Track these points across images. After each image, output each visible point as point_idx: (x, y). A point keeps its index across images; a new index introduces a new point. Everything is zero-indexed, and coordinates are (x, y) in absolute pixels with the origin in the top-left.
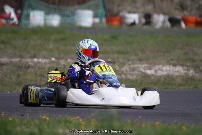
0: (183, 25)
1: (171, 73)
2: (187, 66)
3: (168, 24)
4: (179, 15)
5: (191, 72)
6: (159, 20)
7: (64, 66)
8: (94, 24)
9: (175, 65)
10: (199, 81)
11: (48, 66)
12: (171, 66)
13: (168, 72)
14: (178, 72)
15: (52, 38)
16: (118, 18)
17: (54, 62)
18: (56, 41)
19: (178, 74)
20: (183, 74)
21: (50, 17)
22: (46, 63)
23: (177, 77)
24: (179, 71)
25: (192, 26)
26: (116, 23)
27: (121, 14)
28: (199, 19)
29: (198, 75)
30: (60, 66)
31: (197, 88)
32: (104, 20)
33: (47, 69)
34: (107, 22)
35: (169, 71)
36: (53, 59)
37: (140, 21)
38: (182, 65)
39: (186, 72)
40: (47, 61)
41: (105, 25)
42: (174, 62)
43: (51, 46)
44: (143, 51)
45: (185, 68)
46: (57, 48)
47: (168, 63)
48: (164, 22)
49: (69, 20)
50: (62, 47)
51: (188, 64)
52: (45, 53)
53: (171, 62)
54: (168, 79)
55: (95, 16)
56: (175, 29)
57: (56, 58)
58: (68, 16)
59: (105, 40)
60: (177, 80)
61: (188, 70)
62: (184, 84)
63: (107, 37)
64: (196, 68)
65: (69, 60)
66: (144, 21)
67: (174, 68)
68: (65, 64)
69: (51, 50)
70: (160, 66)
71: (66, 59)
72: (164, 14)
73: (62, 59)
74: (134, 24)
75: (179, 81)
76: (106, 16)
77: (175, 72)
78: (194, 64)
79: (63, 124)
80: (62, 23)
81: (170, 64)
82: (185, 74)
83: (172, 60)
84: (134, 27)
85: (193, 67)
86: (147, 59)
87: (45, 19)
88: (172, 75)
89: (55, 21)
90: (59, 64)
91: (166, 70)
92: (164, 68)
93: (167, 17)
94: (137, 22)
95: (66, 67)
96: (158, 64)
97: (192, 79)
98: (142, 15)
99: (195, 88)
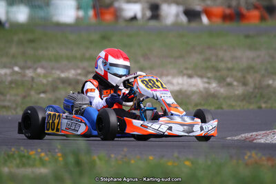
0: (205, 19)
1: (185, 88)
2: (209, 78)
3: (184, 19)
4: (198, 5)
5: (214, 86)
6: (171, 12)
7: (33, 79)
8: (78, 19)
9: (190, 76)
10: (225, 98)
11: (9, 79)
12: (185, 78)
13: (181, 86)
14: (194, 85)
15: (16, 38)
16: (112, 10)
17: (17, 73)
18: (21, 43)
19: (194, 89)
20: (202, 89)
21: (14, 9)
22: (6, 74)
23: (194, 93)
24: (196, 84)
25: (218, 22)
26: (108, 17)
27: (116, 5)
28: (228, 11)
29: (222, 90)
30: (26, 79)
31: (222, 108)
32: (91, 13)
33: (7, 83)
34: (96, 15)
35: (183, 84)
36: (16, 69)
37: (144, 15)
38: (201, 77)
39: (207, 85)
40: (8, 71)
41: (93, 21)
42: (190, 72)
43: (14, 50)
44: (146, 57)
45: (205, 80)
46: (24, 54)
47: (181, 73)
48: (177, 15)
49: (41, 13)
50: (30, 52)
51: (209, 75)
52: (5, 60)
53: (185, 72)
54: (180, 96)
55: (79, 8)
56: (194, 25)
57: (20, 68)
58: (40, 7)
59: (92, 42)
60: (193, 97)
61: (209, 83)
62: (203, 102)
63: (95, 37)
64: (221, 80)
65: (39, 70)
66: (148, 14)
67: (189, 80)
68: (34, 76)
69: (14, 56)
70: (169, 78)
71: (35, 69)
72: (178, 3)
73: (29, 68)
74: (134, 18)
75: (195, 98)
76: (94, 7)
77: (190, 85)
78: (218, 74)
79: (18, 161)
80: (31, 18)
81: (184, 75)
82: (205, 88)
83: (186, 69)
84: (134, 23)
85: (215, 78)
86: (152, 68)
87: (7, 13)
88: (186, 91)
89: (21, 14)
90: (24, 76)
91: (178, 84)
92: (175, 81)
93: (181, 9)
94: (139, 15)
95: (35, 80)
96: (167, 75)
97: (214, 96)
98: (146, 5)
99: (218, 108)
